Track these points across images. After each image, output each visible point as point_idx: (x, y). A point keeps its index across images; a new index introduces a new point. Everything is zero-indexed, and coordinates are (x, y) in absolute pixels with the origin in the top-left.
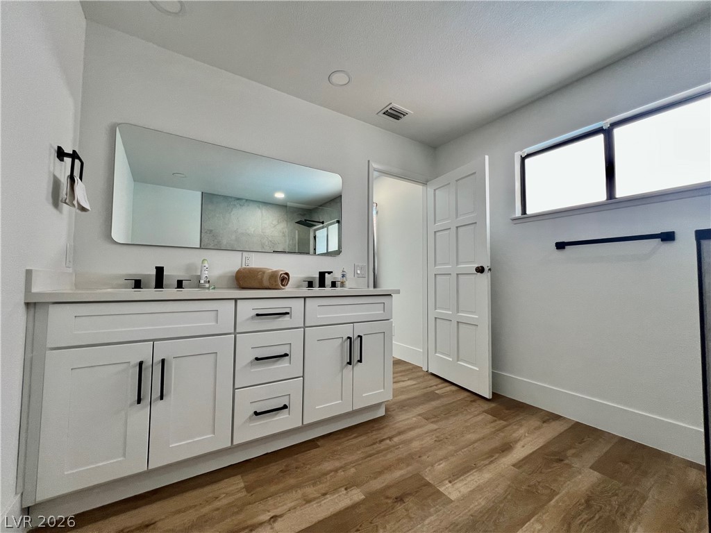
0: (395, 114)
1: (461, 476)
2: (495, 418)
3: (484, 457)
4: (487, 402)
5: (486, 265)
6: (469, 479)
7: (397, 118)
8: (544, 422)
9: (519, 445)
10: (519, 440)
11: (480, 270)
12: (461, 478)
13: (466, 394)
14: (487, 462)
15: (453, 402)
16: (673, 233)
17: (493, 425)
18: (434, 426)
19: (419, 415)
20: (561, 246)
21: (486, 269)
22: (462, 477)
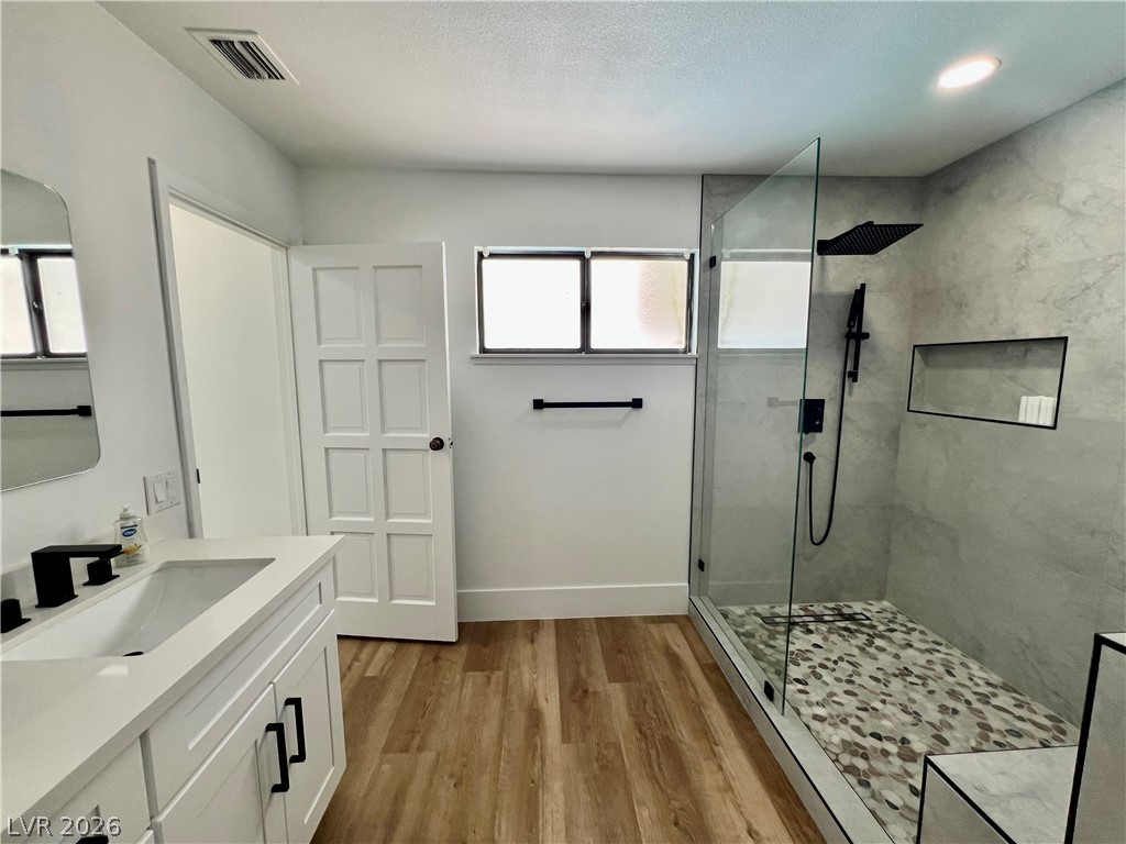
0: (248, 60)
1: (537, 824)
2: (486, 673)
3: (530, 756)
4: (453, 648)
5: (446, 437)
6: (548, 816)
7: (248, 70)
8: (532, 642)
9: (542, 702)
10: (535, 692)
11: (437, 445)
12: (541, 826)
13: (417, 649)
14: (538, 764)
15: (413, 680)
16: (641, 400)
17: (493, 686)
18: (428, 757)
19: (385, 751)
20: (539, 405)
21: (447, 443)
22: (540, 821)
